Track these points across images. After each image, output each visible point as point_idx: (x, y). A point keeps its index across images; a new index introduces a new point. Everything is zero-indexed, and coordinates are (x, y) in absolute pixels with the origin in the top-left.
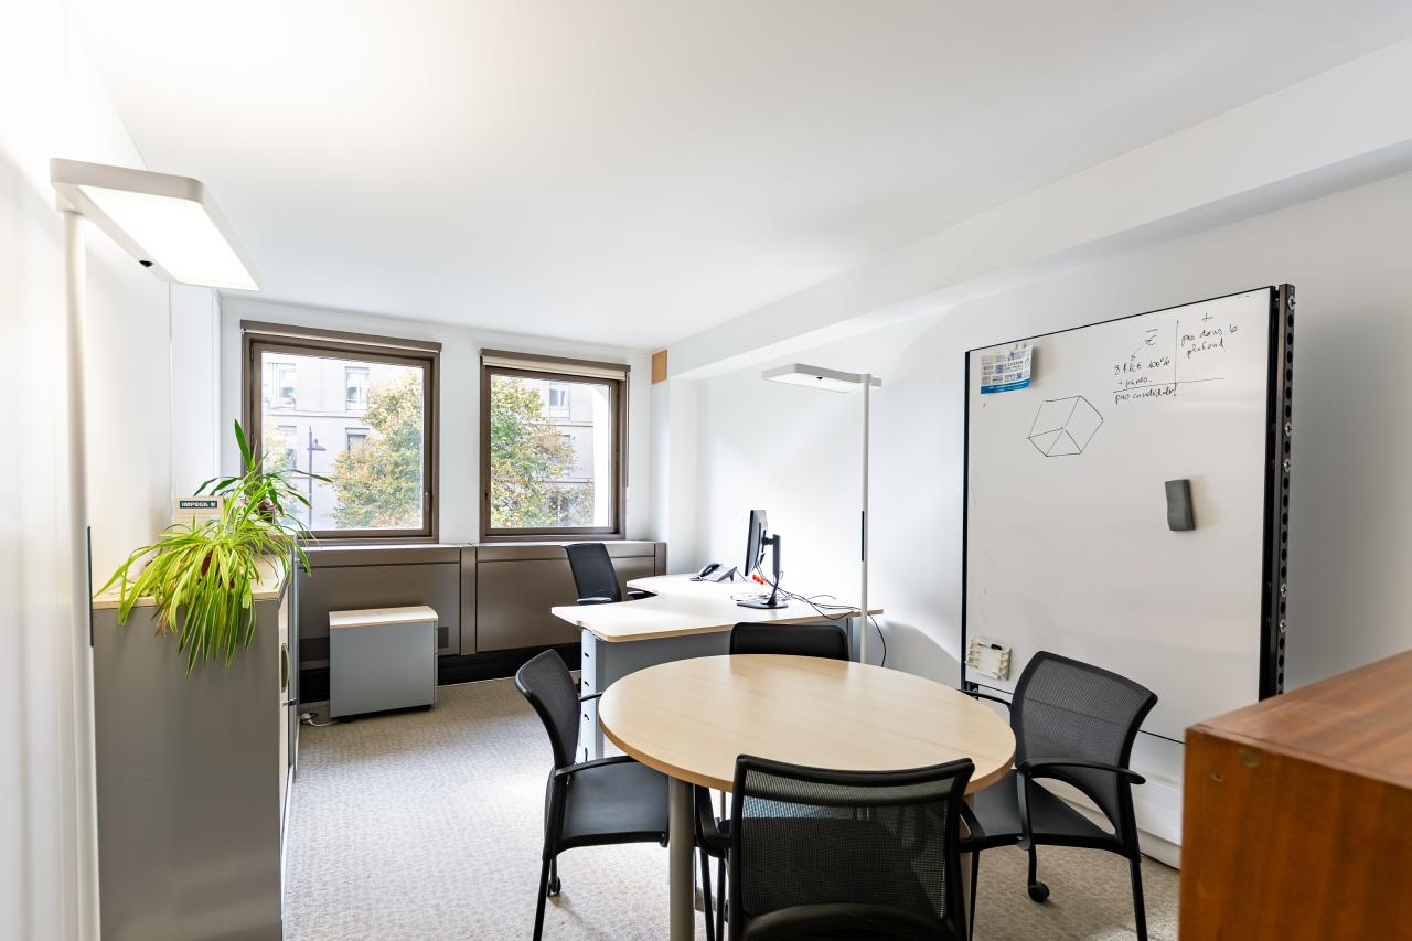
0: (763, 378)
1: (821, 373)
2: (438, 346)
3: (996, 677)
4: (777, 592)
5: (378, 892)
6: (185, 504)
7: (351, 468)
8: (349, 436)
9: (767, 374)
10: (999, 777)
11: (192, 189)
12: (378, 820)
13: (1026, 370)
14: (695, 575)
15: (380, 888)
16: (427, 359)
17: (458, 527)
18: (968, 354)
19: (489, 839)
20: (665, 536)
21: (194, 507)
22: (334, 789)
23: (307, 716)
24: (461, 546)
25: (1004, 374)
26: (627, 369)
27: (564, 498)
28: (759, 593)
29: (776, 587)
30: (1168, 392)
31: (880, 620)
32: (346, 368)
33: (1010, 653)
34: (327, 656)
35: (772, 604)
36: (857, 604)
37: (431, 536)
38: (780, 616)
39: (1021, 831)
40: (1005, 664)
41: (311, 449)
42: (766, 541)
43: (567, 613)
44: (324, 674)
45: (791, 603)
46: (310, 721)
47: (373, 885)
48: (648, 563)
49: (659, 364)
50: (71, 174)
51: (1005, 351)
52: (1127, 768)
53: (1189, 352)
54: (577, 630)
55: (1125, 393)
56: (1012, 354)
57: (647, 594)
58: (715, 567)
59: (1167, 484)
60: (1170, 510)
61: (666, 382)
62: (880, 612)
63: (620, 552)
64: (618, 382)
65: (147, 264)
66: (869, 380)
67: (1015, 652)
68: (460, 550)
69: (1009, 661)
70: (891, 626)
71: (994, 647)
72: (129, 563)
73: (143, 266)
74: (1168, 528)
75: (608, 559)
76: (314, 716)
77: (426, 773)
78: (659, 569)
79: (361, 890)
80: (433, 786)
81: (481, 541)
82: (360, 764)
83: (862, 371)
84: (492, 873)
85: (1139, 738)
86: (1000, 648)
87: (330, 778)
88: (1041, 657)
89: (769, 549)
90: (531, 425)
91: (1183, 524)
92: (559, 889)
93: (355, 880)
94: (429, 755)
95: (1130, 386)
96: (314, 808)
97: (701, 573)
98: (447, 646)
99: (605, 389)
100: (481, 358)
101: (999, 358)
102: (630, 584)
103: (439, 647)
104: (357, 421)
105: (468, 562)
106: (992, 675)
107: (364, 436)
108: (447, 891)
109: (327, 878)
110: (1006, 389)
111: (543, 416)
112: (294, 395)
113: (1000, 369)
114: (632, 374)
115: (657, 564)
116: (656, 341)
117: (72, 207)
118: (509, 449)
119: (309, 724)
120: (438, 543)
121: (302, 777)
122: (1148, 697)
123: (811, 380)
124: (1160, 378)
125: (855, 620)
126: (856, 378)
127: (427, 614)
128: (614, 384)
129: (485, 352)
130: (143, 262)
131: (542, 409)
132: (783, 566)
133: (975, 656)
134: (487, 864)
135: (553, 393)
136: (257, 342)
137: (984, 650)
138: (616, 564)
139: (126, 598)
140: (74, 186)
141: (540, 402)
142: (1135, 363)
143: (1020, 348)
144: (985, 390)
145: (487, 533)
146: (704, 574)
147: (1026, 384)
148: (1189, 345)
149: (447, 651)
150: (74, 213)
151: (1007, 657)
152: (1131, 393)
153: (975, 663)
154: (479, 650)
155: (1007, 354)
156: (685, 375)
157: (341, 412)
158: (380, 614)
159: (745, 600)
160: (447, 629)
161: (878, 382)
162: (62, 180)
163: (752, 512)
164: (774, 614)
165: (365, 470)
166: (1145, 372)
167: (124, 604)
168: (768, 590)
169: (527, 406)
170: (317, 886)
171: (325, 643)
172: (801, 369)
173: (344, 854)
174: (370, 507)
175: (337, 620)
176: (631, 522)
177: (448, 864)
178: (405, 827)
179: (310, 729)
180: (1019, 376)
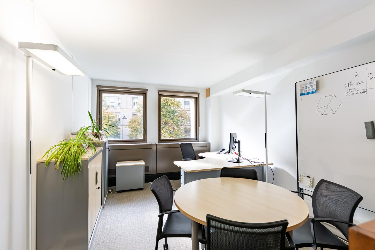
0: (234, 94)
1: (250, 92)
2: (147, 90)
3: (309, 187)
4: (240, 157)
5: (117, 244)
6: (73, 134)
7: (133, 123)
8: (133, 115)
9: (235, 93)
10: (301, 225)
11: (55, 48)
12: (122, 222)
13: (315, 87)
14: (218, 152)
15: (118, 243)
16: (144, 93)
17: (152, 139)
18: (296, 84)
19: (151, 230)
20: (210, 141)
21: (75, 134)
22: (113, 212)
23: (110, 190)
24: (152, 144)
25: (307, 89)
26: (198, 94)
27: (188, 130)
28: (235, 158)
29: (239, 156)
30: (364, 92)
31: (272, 167)
32: (133, 97)
33: (313, 179)
34: (115, 174)
35: (238, 161)
36: (264, 161)
37: (145, 141)
38: (241, 165)
39: (313, 242)
40: (312, 182)
41: (123, 118)
42: (236, 142)
43: (177, 163)
44: (114, 179)
45: (244, 161)
46: (111, 192)
47: (116, 242)
48: (205, 148)
49: (208, 92)
50: (23, 46)
51: (308, 82)
52: (352, 222)
53: (371, 79)
54: (179, 168)
55: (349, 93)
56: (310, 83)
57: (203, 158)
58: (224, 150)
59: (365, 123)
60: (367, 132)
61: (209, 97)
62: (272, 164)
63: (196, 146)
64: (196, 97)
65: (54, 70)
66: (266, 93)
67: (314, 179)
68: (152, 145)
69: (313, 181)
70: (276, 168)
71: (307, 177)
72: (50, 150)
73: (53, 70)
74: (366, 138)
75: (192, 147)
76: (112, 190)
77: (138, 208)
78: (208, 150)
79: (113, 244)
80: (139, 212)
81: (159, 142)
82: (121, 205)
83: (264, 91)
84: (150, 241)
85: (357, 209)
86: (310, 177)
87: (112, 209)
88: (322, 181)
89: (237, 145)
90: (179, 110)
91: (372, 137)
92: (168, 248)
93: (112, 240)
94: (140, 203)
95: (350, 91)
96: (106, 217)
97: (220, 151)
98: (148, 172)
99: (193, 99)
100: (158, 92)
101: (306, 84)
102: (199, 154)
103: (145, 172)
104: (134, 111)
105: (154, 148)
106: (307, 186)
107: (136, 115)
108: (136, 245)
109: (105, 239)
110: (308, 94)
111: (182, 108)
112: (120, 105)
113: (306, 88)
114: (200, 95)
115: (207, 149)
116: (206, 86)
117: (27, 55)
118: (173, 117)
119: (111, 193)
120: (147, 143)
121: (105, 208)
122: (359, 198)
123: (248, 94)
124: (360, 88)
125: (265, 166)
126: (262, 93)
127: (142, 163)
128: (195, 98)
129: (159, 91)
130: (53, 69)
131: (181, 106)
132: (241, 150)
133: (302, 179)
134: (149, 238)
135: (185, 102)
136: (101, 91)
137: (304, 178)
138: (195, 149)
139: (48, 160)
140: (25, 49)
141: (181, 104)
142: (352, 83)
143: (313, 81)
144: (301, 95)
145: (160, 140)
146: (220, 152)
147: (315, 92)
148: (371, 76)
149: (147, 173)
150: (29, 57)
151: (312, 180)
152: (351, 93)
153: (302, 182)
154: (157, 173)
155: (308, 83)
156: (214, 95)
157: (131, 108)
158: (130, 162)
159: (231, 160)
160: (148, 167)
161: (269, 94)
162: (21, 48)
163: (231, 134)
164: (239, 164)
165: (136, 123)
166: (355, 86)
167: (47, 161)
168: (237, 157)
169: (177, 105)
170: (102, 241)
171: (114, 170)
172: (244, 91)
173: (111, 232)
174: (137, 133)
175: (119, 164)
176: (200, 137)
177: (138, 237)
178: (129, 224)
179: (110, 194)
180: (313, 89)
